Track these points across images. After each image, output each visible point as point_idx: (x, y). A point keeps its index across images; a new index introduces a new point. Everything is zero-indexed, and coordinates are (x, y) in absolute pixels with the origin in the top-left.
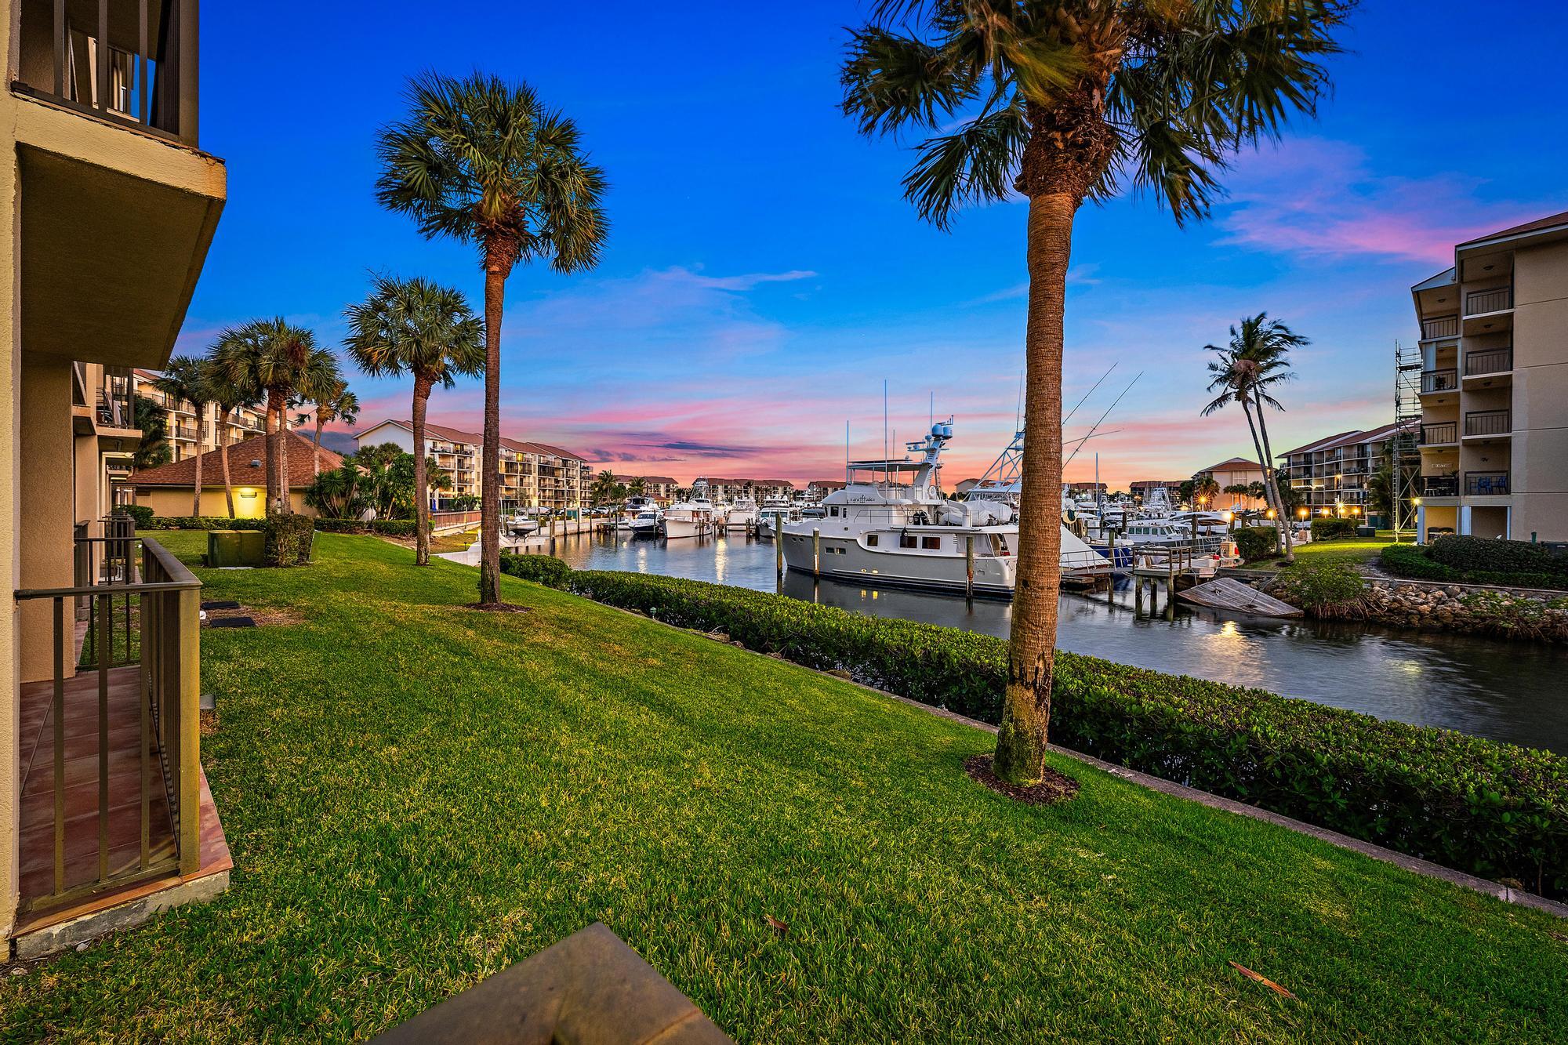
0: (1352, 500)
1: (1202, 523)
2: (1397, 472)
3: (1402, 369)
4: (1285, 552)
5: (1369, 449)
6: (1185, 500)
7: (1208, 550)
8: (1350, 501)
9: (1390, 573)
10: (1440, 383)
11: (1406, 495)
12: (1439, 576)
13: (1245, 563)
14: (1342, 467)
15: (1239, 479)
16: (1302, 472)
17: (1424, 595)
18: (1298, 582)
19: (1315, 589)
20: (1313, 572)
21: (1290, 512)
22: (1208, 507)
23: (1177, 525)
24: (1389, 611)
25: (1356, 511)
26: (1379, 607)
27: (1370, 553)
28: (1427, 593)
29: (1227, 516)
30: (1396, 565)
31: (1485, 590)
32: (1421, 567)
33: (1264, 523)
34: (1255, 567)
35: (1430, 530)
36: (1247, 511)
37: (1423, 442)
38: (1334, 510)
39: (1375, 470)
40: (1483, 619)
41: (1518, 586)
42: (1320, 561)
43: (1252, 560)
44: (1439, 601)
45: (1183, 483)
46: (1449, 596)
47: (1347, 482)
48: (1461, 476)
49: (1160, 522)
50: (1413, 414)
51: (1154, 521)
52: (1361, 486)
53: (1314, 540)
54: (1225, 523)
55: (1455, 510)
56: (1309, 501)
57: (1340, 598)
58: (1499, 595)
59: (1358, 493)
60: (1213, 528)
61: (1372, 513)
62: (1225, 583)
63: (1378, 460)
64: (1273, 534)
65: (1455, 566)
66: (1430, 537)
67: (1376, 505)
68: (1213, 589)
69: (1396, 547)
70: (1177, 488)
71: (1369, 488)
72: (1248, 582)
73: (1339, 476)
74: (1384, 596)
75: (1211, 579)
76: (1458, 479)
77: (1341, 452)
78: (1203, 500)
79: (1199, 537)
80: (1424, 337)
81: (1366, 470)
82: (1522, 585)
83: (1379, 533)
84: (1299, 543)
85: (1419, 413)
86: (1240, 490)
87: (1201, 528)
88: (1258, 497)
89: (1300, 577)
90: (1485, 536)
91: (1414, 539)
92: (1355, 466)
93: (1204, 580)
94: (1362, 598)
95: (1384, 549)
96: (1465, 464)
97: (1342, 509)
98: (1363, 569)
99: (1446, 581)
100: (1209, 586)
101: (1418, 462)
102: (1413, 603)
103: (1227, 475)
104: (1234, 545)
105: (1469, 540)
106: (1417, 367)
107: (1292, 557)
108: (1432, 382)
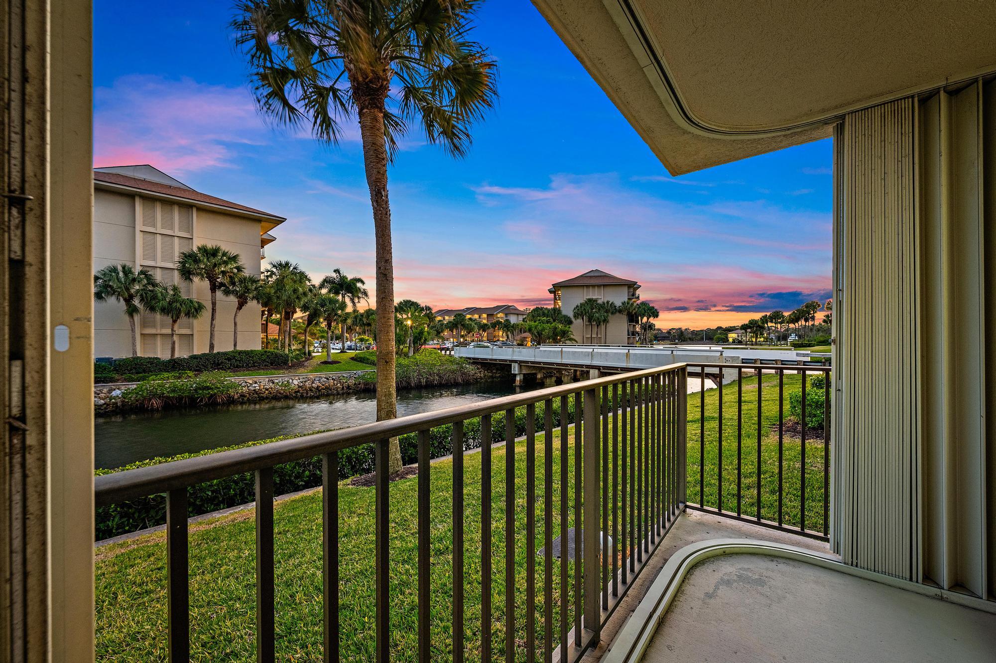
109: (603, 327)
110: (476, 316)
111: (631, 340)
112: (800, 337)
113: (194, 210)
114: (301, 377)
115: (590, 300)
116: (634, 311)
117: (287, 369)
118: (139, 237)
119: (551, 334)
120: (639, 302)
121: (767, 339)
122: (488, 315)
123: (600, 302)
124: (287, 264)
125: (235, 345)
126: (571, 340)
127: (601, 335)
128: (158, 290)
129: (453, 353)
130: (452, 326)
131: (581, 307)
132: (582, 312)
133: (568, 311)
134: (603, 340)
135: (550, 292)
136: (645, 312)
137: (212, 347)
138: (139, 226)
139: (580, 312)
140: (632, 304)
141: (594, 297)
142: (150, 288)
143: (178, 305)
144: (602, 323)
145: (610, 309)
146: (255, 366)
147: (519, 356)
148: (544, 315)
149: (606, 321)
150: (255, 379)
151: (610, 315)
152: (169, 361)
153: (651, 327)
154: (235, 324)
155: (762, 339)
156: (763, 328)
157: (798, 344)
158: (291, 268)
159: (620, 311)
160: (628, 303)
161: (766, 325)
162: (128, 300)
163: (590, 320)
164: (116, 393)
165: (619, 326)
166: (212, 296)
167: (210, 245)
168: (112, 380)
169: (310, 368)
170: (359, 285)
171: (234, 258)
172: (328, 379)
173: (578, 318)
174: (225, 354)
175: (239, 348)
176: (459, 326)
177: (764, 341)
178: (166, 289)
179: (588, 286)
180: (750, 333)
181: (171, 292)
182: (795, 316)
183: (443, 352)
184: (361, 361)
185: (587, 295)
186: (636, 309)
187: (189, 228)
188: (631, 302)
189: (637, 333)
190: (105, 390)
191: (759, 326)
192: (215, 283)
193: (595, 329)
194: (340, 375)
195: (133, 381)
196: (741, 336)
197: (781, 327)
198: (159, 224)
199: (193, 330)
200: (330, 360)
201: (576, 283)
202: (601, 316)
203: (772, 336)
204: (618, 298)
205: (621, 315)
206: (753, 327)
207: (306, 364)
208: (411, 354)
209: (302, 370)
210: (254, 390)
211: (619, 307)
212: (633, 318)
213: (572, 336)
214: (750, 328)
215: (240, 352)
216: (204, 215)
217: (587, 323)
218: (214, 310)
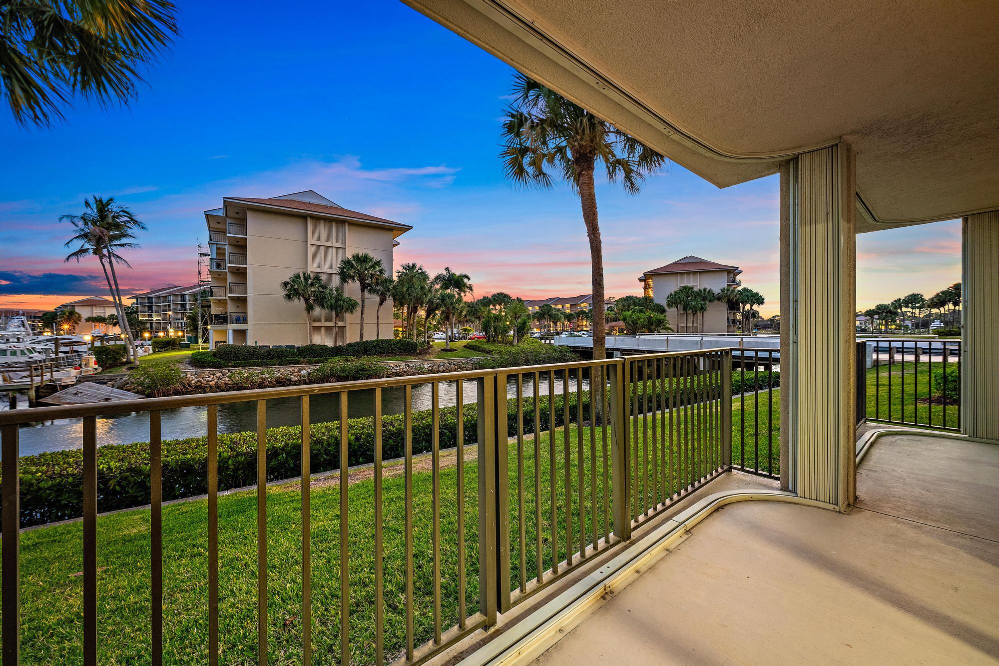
0: (178, 328)
1: (65, 345)
2: (200, 311)
3: (202, 254)
4: (132, 361)
5: (187, 297)
6: (48, 327)
7: (70, 364)
8: (177, 328)
9: (196, 366)
10: (219, 266)
11: (206, 323)
12: (218, 366)
13: (102, 371)
14: (172, 307)
15: (98, 312)
16: (147, 309)
17: (212, 376)
18: (142, 378)
19: (153, 381)
20: (152, 371)
21: (137, 335)
22: (70, 332)
23: (38, 347)
24: (196, 387)
25: (180, 334)
26: (190, 386)
27: (186, 357)
28: (214, 375)
29: (87, 338)
30: (199, 362)
31: (236, 370)
32: (210, 362)
33: (118, 343)
34: (110, 372)
35: (216, 342)
36: (106, 335)
37: (211, 296)
38: (167, 332)
39: (190, 310)
40: (237, 384)
41: (250, 366)
42: (156, 364)
43: (108, 368)
44: (219, 378)
45: (46, 314)
46: (223, 375)
47: (175, 316)
48: (228, 314)
49: (21, 345)
50: (207, 280)
51: (12, 345)
52: (182, 319)
53: (154, 351)
54: (85, 344)
55: (226, 331)
56: (151, 327)
57: (168, 385)
58: (243, 371)
59: (182, 323)
60: (75, 348)
61: (190, 335)
62: (85, 386)
63: (192, 305)
64: (125, 349)
65: (226, 360)
66: (216, 346)
67: (191, 330)
68: (75, 392)
69: (199, 352)
70: (39, 317)
71: (187, 320)
72: (105, 383)
73: (170, 313)
74: (193, 380)
75: (73, 385)
76: (227, 316)
77: (171, 298)
78: (66, 327)
79: (61, 355)
80: (211, 240)
81: (185, 310)
82: (252, 366)
83: (192, 346)
84: (142, 353)
85: (210, 280)
86: (100, 320)
87: (63, 349)
88: (115, 325)
89: (143, 375)
90: (238, 344)
91: (208, 348)
92: (179, 307)
93: (66, 387)
94: (181, 383)
95: (193, 354)
96: (231, 308)
97: (172, 333)
98: (180, 366)
99: (222, 368)
100: (71, 390)
101: (209, 306)
102: (207, 381)
103: (89, 309)
104: (93, 359)
105: (232, 346)
106: (209, 255)
107: (138, 363)
108: (215, 266)
109: (699, 314)
110: (559, 306)
111: (732, 329)
112: (946, 324)
113: (347, 225)
114: (429, 362)
115: (685, 288)
116: (735, 298)
117: (417, 355)
118: (310, 248)
119: (646, 323)
120: (739, 288)
121: (899, 327)
122: (571, 305)
123: (696, 289)
124: (414, 266)
125: (378, 335)
126: (666, 329)
127: (697, 324)
128: (327, 291)
129: (552, 342)
130: (540, 316)
131: (675, 295)
132: (677, 301)
133: (662, 300)
134: (699, 328)
135: (641, 280)
136: (748, 299)
137: (362, 336)
138: (310, 241)
139: (674, 300)
140: (733, 291)
141: (689, 285)
142: (321, 290)
143: (342, 302)
144: (698, 312)
145: (707, 297)
146: (392, 353)
147: (621, 344)
148: (635, 304)
149: (703, 309)
150: (396, 364)
151: (707, 302)
152: (333, 348)
153: (755, 314)
154: (378, 317)
155: (893, 327)
156: (896, 314)
157: (943, 332)
158: (417, 268)
159: (719, 299)
160: (728, 290)
161: (899, 310)
162: (306, 300)
163: (685, 309)
164: (304, 372)
165: (717, 314)
166: (362, 295)
167: (361, 253)
168: (298, 363)
169: (434, 355)
170: (466, 280)
171: (378, 263)
172: (450, 364)
173: (672, 306)
174: (372, 342)
175: (381, 338)
176: (546, 316)
177: (895, 329)
178: (331, 290)
179: (682, 274)
180: (878, 319)
181: (335, 293)
182: (939, 300)
183: (543, 341)
184: (473, 349)
185: (681, 283)
186: (738, 296)
187: (343, 240)
188: (731, 288)
189: (739, 321)
190: (296, 370)
191: (890, 312)
192: (364, 284)
193: (691, 318)
194: (459, 361)
195: (312, 364)
196: (865, 323)
197: (920, 313)
198: (323, 239)
199: (346, 323)
200: (448, 348)
201: (670, 270)
202: (697, 304)
203: (908, 323)
204: (716, 285)
205: (719, 303)
206: (882, 313)
207: (430, 351)
208: (515, 342)
209: (428, 356)
210: (396, 372)
211: (718, 294)
212: (733, 306)
213: (668, 326)
214: (878, 313)
215: (382, 341)
216: (353, 228)
217: (681, 312)
218: (363, 306)
